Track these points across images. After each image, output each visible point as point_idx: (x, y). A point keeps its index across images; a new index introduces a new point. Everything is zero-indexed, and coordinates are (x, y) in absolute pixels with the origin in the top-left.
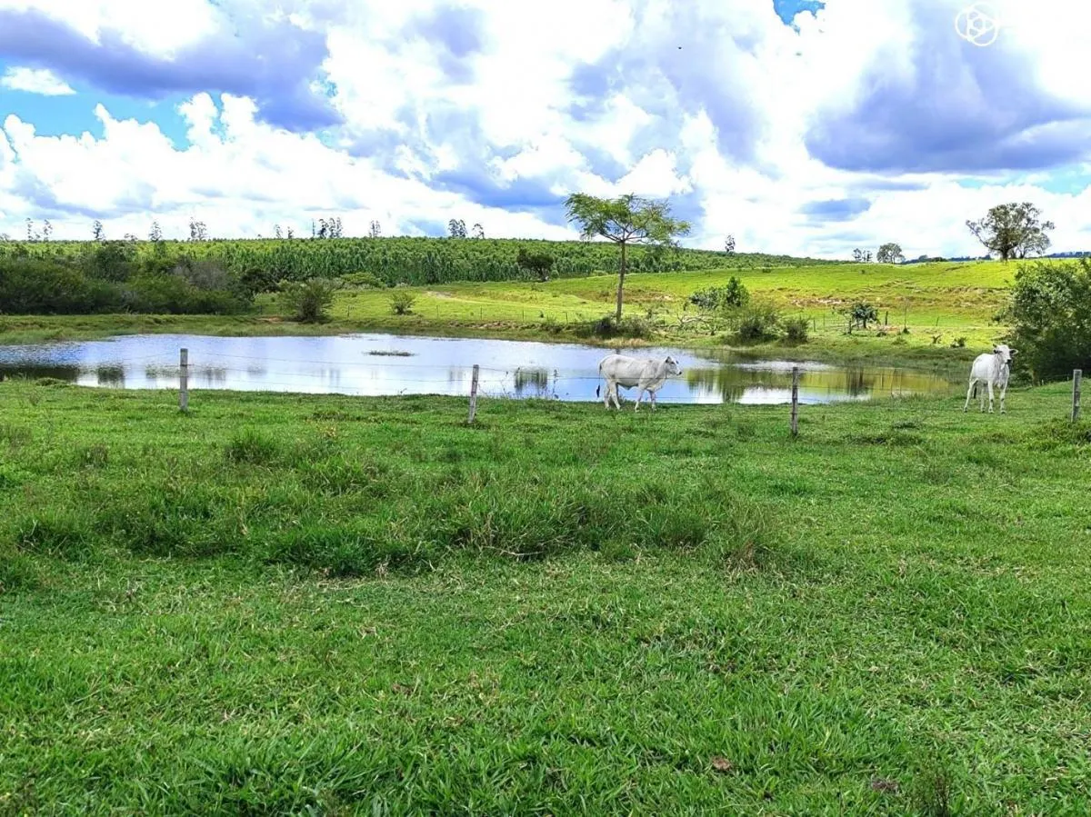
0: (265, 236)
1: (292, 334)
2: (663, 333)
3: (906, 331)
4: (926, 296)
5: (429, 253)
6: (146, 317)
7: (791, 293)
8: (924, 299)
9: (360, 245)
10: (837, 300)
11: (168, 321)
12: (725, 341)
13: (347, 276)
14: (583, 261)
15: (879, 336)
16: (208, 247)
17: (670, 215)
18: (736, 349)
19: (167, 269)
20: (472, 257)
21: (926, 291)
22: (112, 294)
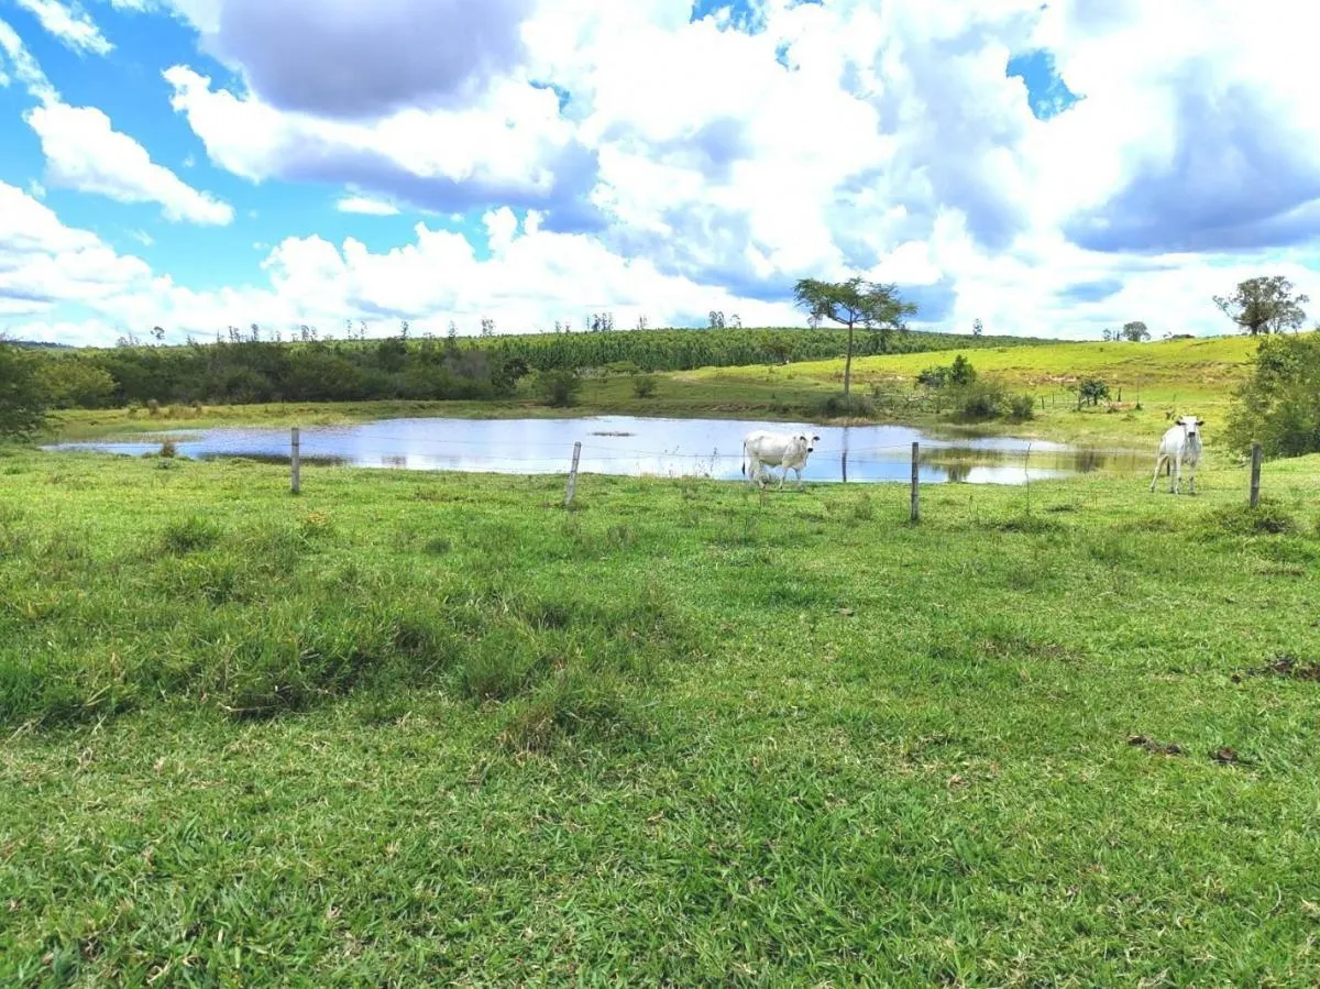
0: (546, 331)
1: (538, 417)
2: (888, 412)
3: (1138, 407)
4: (1167, 372)
5: (688, 343)
6: (412, 403)
7: (1024, 371)
8: (1164, 376)
9: (626, 337)
10: (1072, 377)
11: (431, 406)
12: (948, 418)
13: (611, 365)
14: (831, 345)
15: (1109, 412)
16: (495, 341)
17: (897, 297)
18: (959, 427)
19: (438, 360)
20: (726, 345)
21: (1166, 367)
22: (385, 382)
